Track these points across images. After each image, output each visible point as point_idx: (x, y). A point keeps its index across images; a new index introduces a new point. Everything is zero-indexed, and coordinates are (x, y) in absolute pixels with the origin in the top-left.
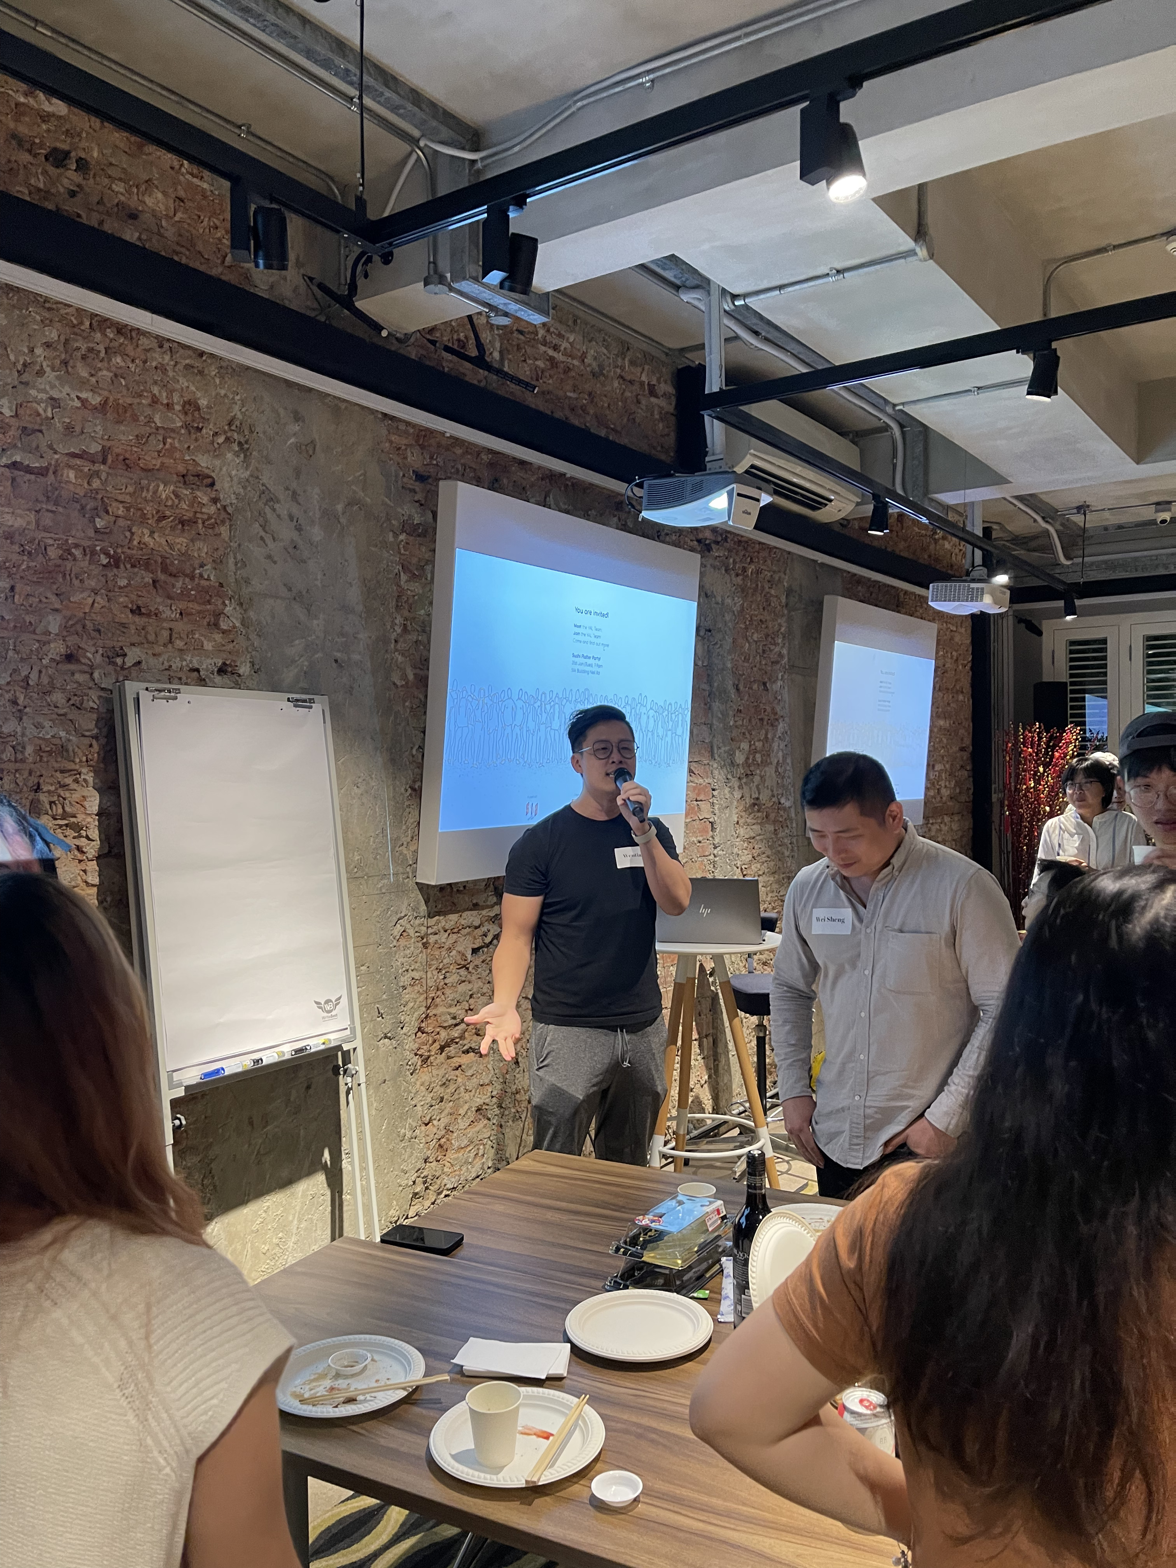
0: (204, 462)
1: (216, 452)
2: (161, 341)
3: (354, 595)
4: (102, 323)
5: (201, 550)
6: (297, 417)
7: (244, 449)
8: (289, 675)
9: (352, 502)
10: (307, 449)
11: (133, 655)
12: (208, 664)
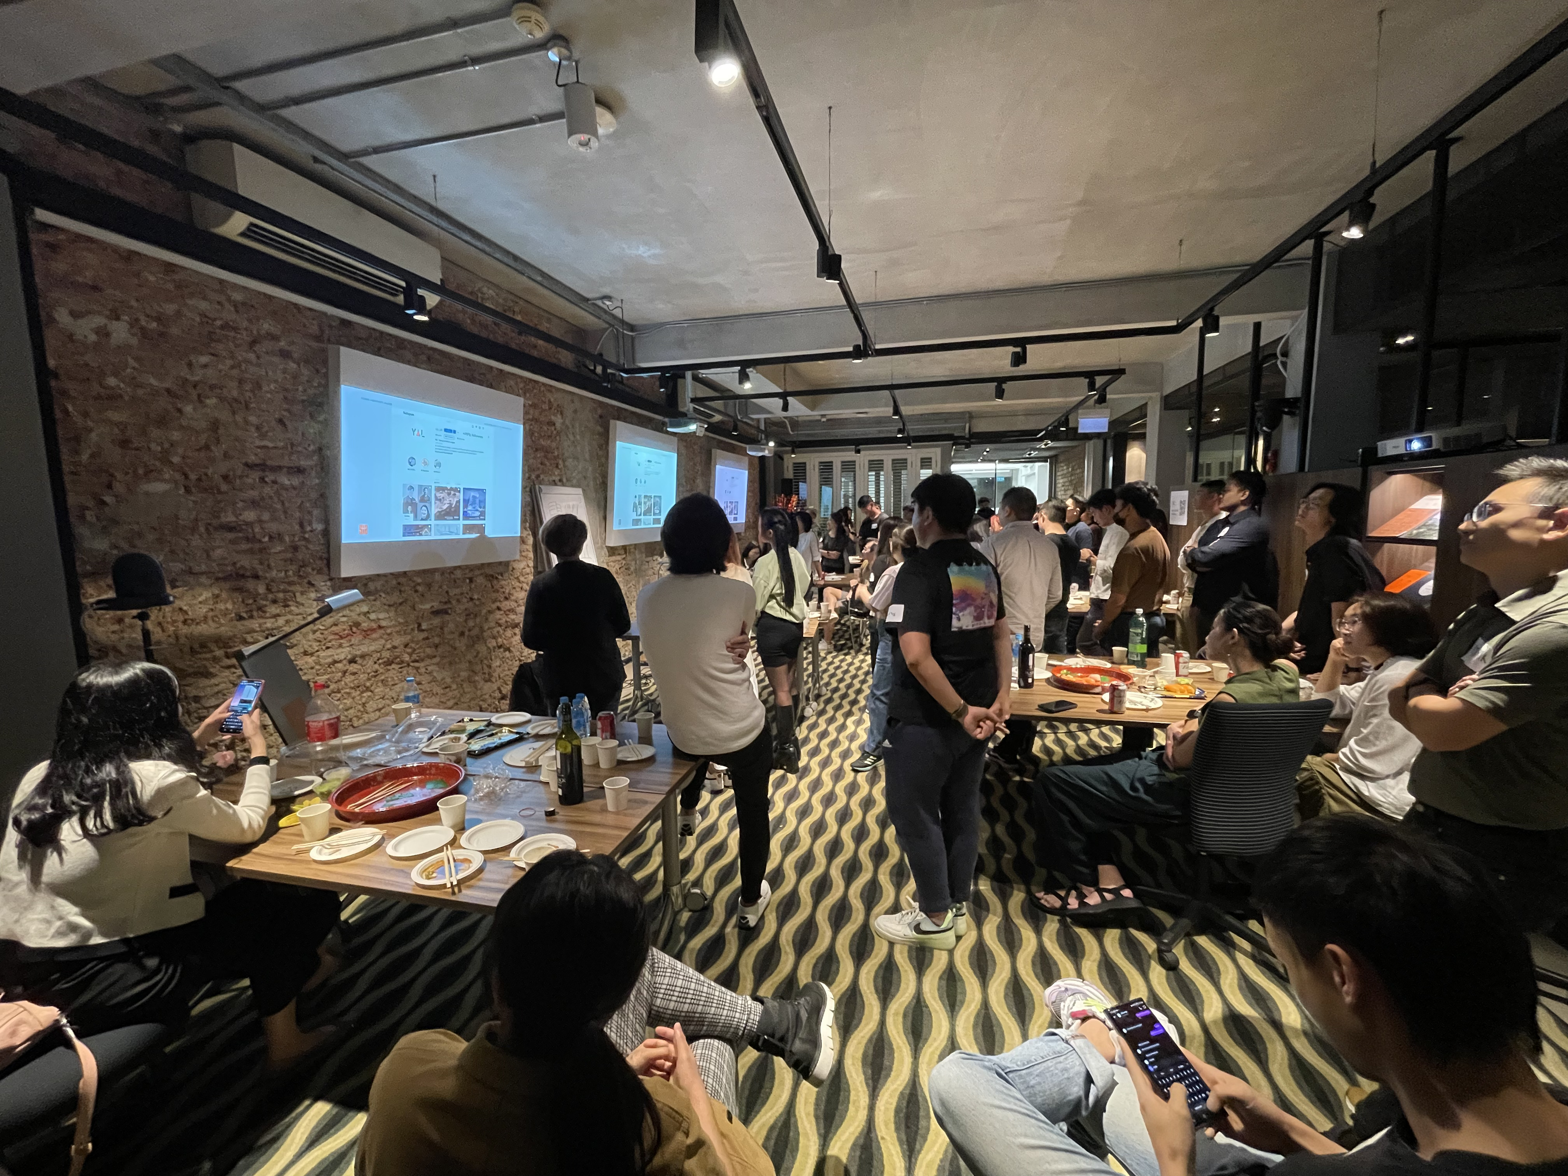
0: (553, 418)
1: (555, 415)
2: (544, 384)
3: (587, 456)
4: (531, 380)
5: (554, 445)
6: (573, 402)
7: (562, 414)
8: (575, 481)
9: (586, 427)
10: (575, 411)
11: (542, 476)
12: (557, 479)
